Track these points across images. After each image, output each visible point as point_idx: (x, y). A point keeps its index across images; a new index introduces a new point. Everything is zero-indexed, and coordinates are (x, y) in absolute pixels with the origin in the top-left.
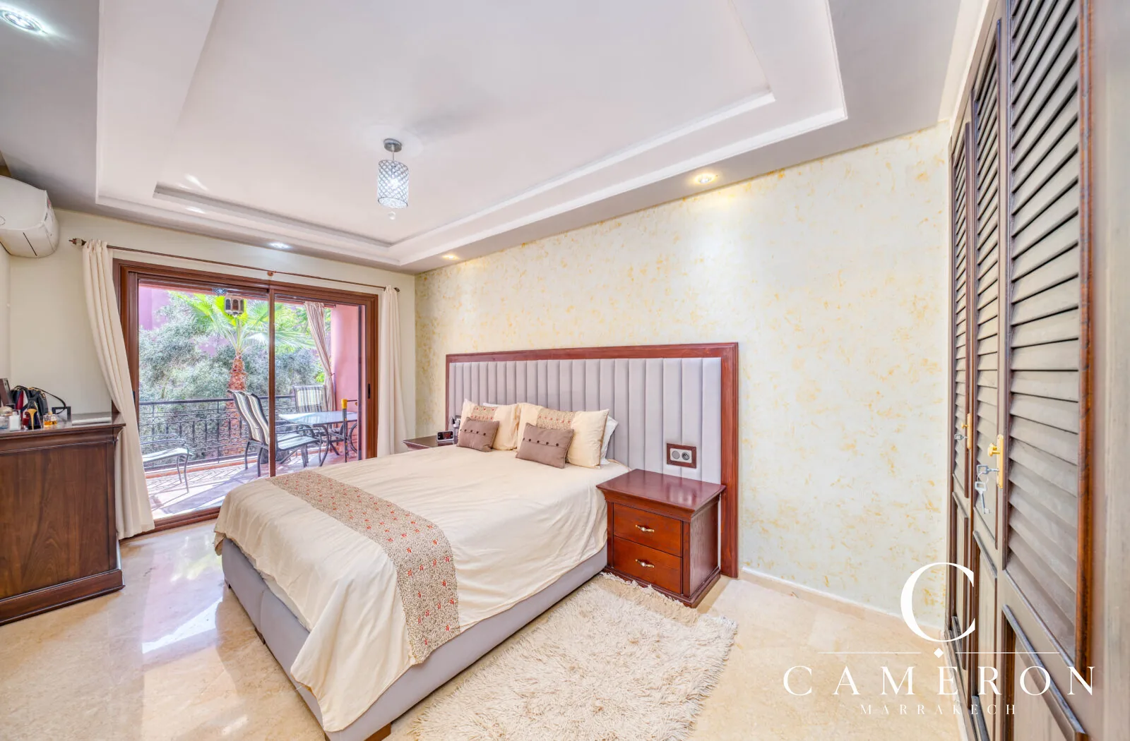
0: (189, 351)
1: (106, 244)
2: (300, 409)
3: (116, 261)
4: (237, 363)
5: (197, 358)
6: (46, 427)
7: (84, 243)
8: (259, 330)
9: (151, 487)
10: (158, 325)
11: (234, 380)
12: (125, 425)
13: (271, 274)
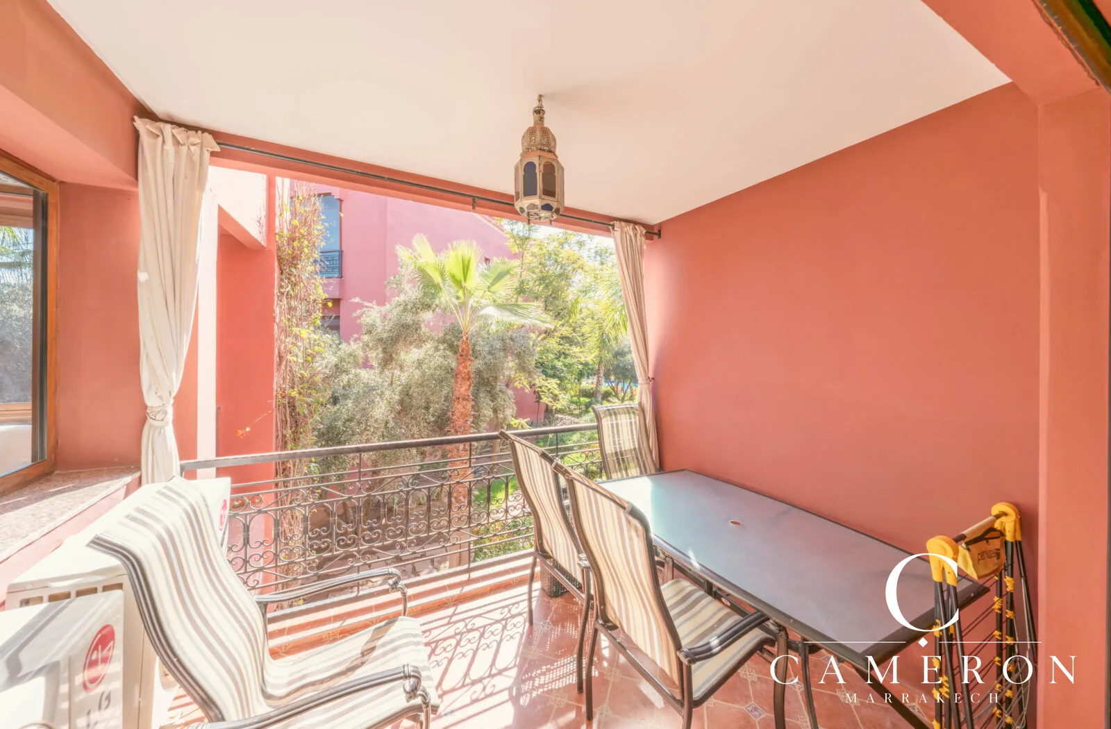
0: (417, 330)
4: (464, 346)
5: (424, 338)
10: (389, 300)
11: (461, 369)
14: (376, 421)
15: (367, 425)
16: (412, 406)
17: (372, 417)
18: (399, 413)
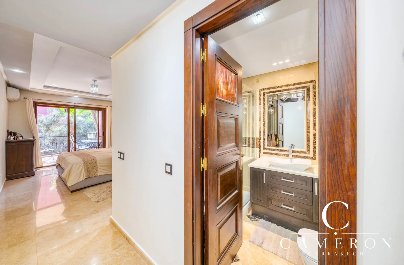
0: (58, 122)
1: (32, 98)
2: (89, 139)
3: (34, 102)
5: (60, 124)
6: (18, 140)
7: (26, 98)
8: (80, 116)
9: (43, 159)
10: (48, 114)
12: (35, 140)
13: (75, 104)
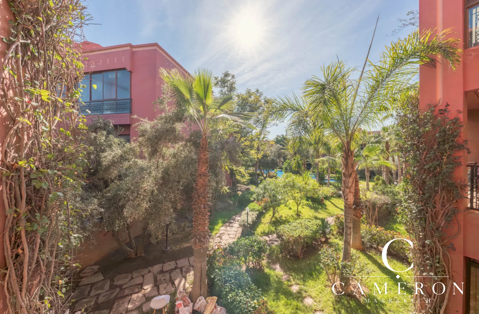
4: (204, 142)
14: (145, 191)
15: (138, 194)
16: (170, 181)
17: (142, 188)
18: (161, 185)
